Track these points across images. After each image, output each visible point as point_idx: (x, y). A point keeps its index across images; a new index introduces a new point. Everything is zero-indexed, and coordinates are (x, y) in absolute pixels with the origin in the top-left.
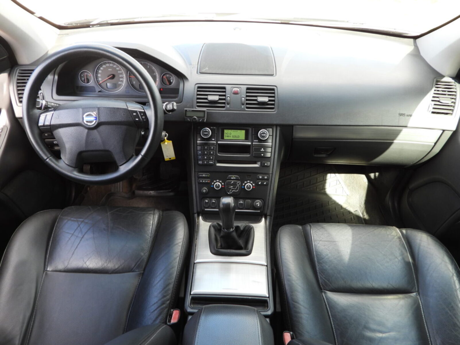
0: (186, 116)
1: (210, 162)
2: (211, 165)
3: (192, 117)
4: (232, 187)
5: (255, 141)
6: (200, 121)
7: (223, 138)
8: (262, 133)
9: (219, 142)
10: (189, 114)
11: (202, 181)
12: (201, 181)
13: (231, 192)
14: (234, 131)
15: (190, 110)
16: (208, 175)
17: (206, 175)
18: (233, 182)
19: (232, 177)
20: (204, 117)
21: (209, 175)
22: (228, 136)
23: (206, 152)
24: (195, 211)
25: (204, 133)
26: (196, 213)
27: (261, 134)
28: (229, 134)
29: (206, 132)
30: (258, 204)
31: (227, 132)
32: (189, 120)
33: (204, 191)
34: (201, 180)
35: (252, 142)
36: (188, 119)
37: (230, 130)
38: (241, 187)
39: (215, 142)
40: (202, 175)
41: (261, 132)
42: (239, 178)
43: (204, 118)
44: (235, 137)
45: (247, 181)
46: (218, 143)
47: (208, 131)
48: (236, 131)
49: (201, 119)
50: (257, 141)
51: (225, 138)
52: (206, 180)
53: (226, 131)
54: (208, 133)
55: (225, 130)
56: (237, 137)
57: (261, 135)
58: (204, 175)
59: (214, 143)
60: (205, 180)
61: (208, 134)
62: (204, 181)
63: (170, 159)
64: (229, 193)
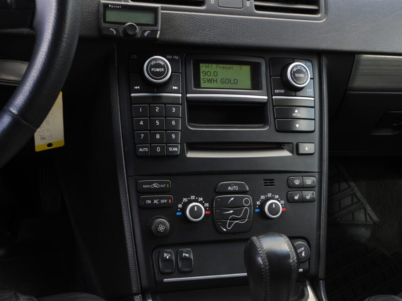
0: (105, 22)
1: (171, 149)
2: (173, 156)
3: (124, 24)
4: (231, 212)
5: (277, 91)
6: (146, 34)
7: (197, 85)
8: (295, 70)
9: (188, 95)
10: (111, 16)
11: (152, 202)
12: (149, 202)
13: (229, 227)
14: (223, 68)
15: (119, 5)
16: (166, 183)
17: (160, 183)
18: (232, 199)
19: (230, 185)
20: (156, 24)
21: (168, 183)
22: (209, 81)
23: (158, 123)
24: (135, 288)
25: (152, 69)
26: (137, 294)
27: (295, 72)
28: (212, 74)
29: (159, 66)
30: (302, 252)
31: (207, 70)
32: (115, 33)
33: (161, 228)
34: (149, 199)
35: (270, 94)
36: (111, 29)
37: (214, 66)
38: (254, 210)
39: (180, 95)
40: (152, 183)
41: (293, 68)
42: (248, 189)
43: (155, 28)
44: (227, 81)
45: (265, 194)
46: (187, 97)
47: (162, 63)
48: (229, 68)
49: (146, 31)
50: (283, 91)
51: (203, 85)
52: (164, 198)
53: (203, 68)
54: (163, 70)
55: (201, 65)
56: (232, 82)
57: (294, 76)
58: (155, 185)
59: (179, 97)
60: (160, 198)
61: (163, 73)
62: (156, 202)
63: (50, 145)
64: (225, 230)
